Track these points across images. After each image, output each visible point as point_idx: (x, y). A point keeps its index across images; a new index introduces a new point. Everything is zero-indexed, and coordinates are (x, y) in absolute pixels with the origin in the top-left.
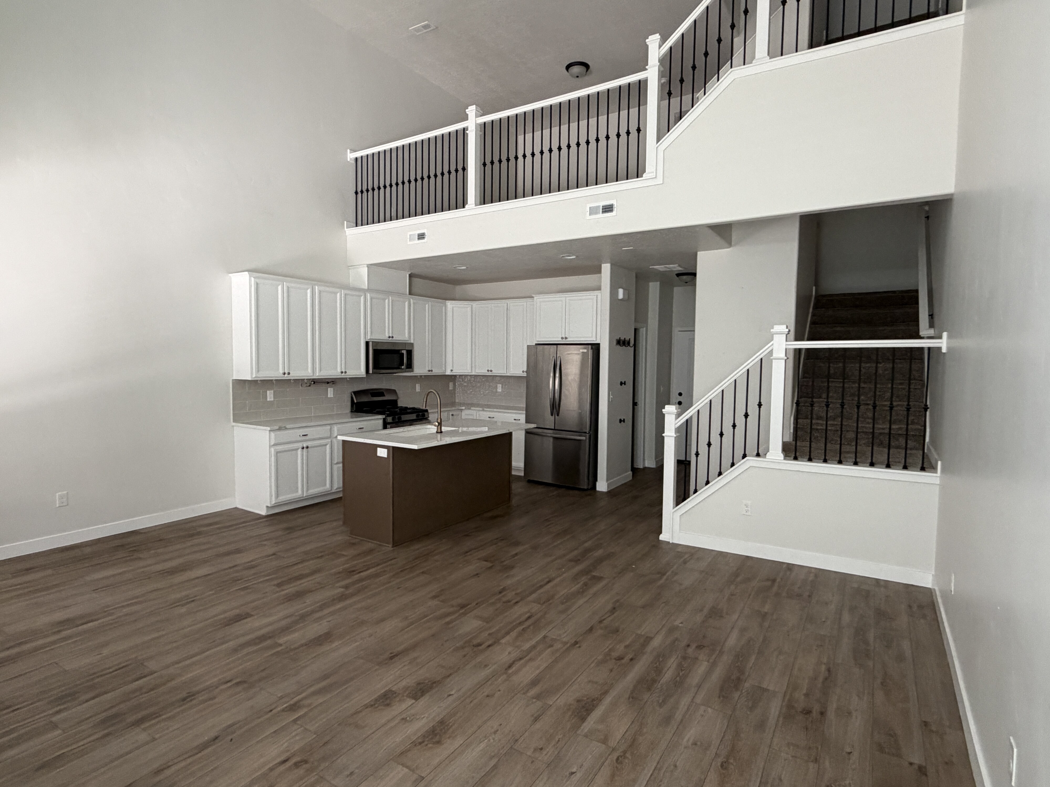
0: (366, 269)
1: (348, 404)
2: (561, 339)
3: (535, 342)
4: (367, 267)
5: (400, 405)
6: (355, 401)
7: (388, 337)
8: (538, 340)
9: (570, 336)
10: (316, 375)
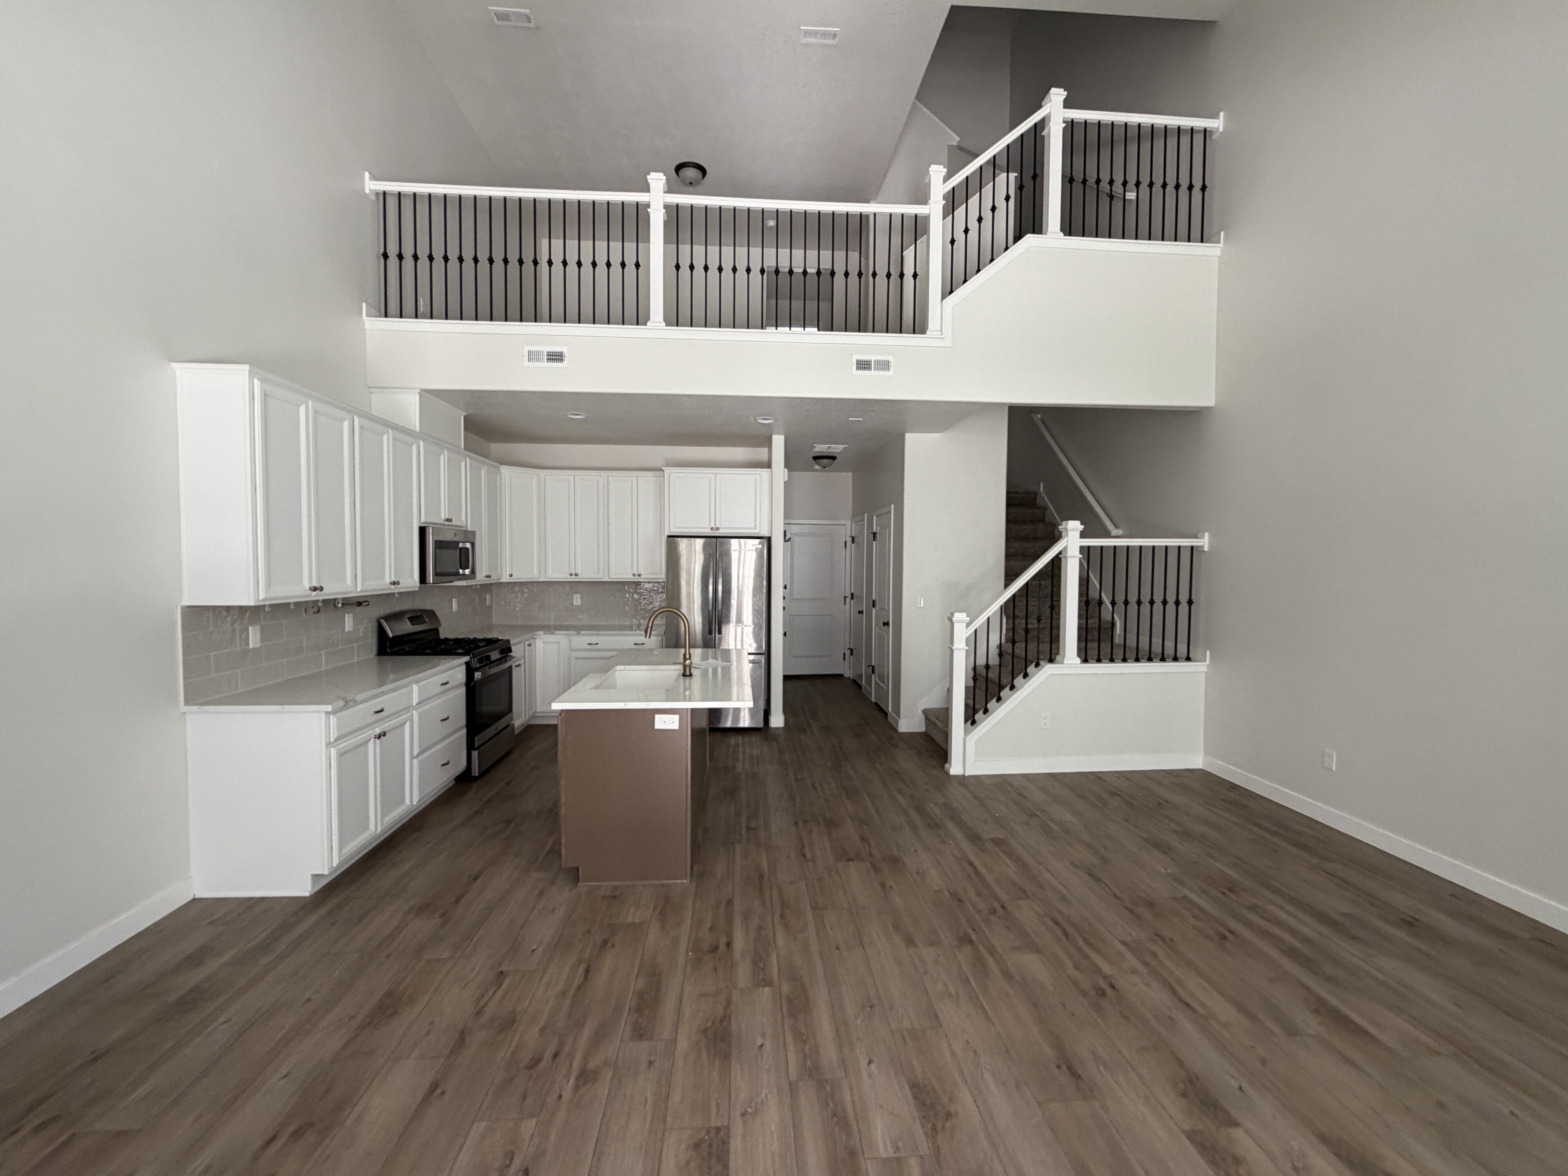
0: (418, 396)
1: (372, 641)
2: (710, 531)
3: (667, 533)
4: (419, 393)
5: (442, 636)
6: (391, 635)
7: (445, 520)
8: (672, 530)
9: (723, 526)
10: (358, 590)
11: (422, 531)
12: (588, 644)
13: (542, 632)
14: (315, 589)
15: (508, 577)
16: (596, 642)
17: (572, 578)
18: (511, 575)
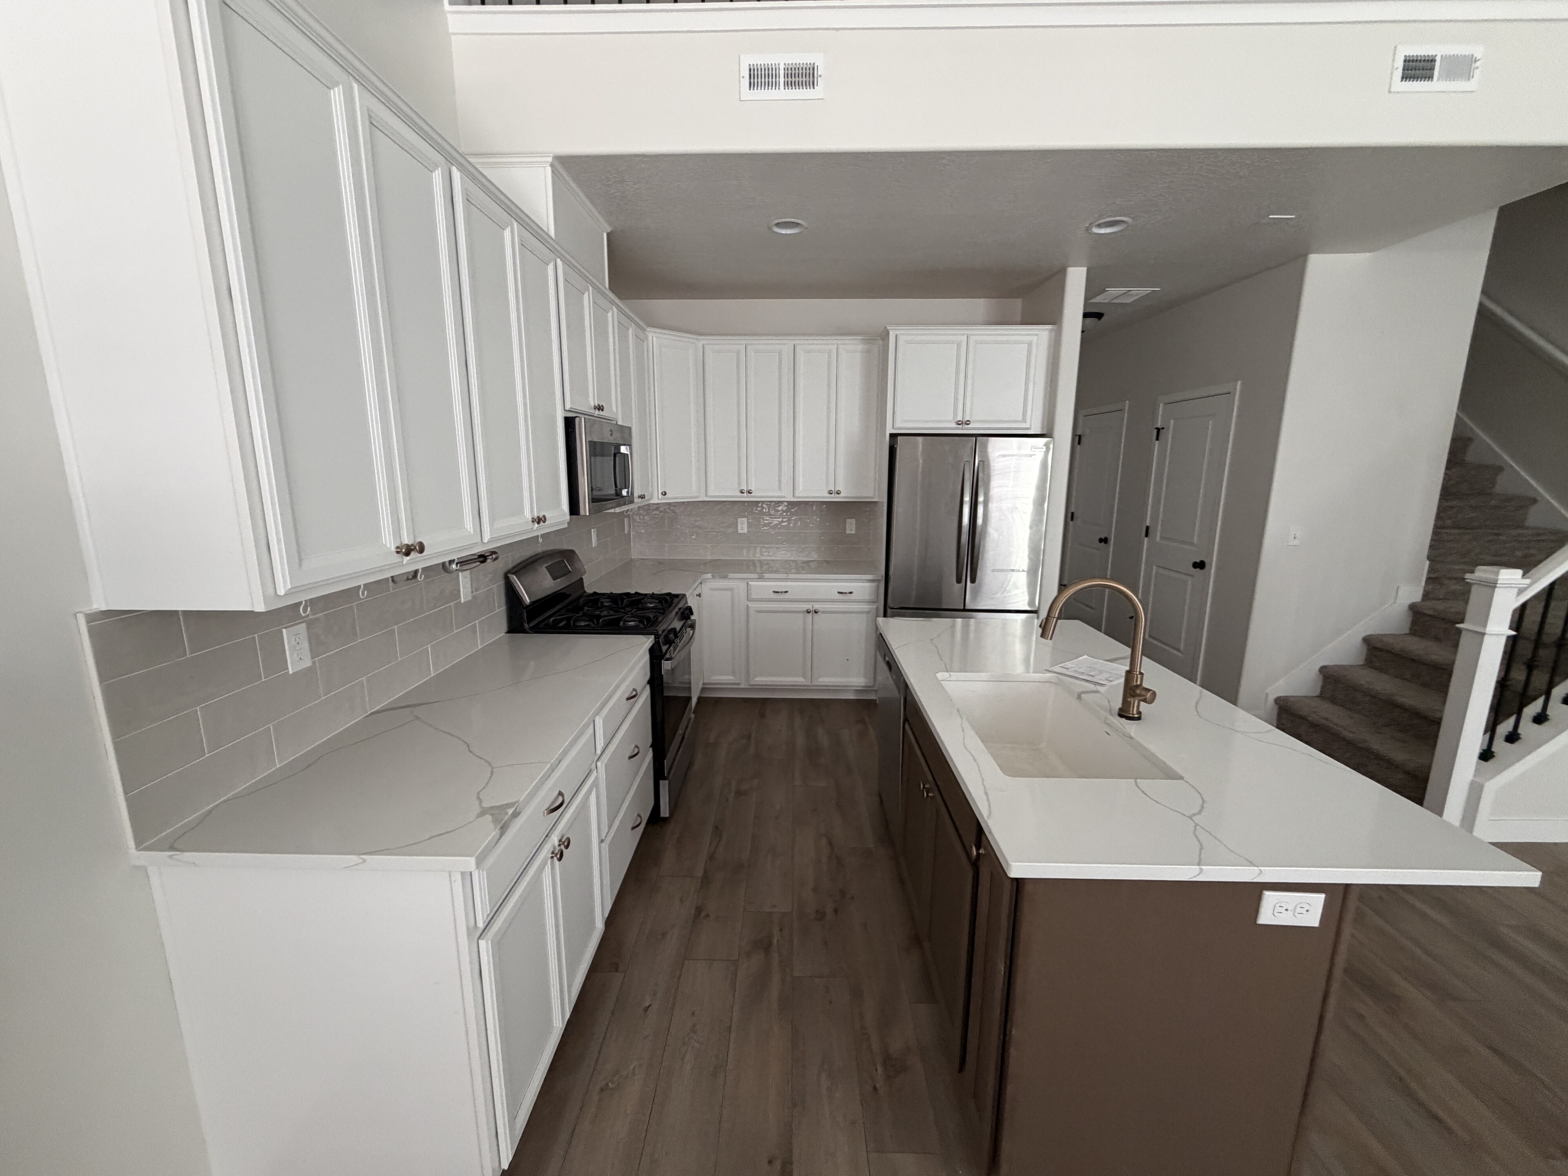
0: (549, 170)
1: (500, 610)
2: (954, 425)
3: (889, 430)
4: (552, 165)
5: (589, 590)
6: (527, 600)
7: (595, 408)
8: (898, 424)
9: (973, 419)
10: (486, 541)
11: (569, 423)
12: (775, 592)
13: (709, 576)
14: (408, 551)
15: (660, 496)
16: (785, 590)
17: (744, 497)
18: (664, 494)
